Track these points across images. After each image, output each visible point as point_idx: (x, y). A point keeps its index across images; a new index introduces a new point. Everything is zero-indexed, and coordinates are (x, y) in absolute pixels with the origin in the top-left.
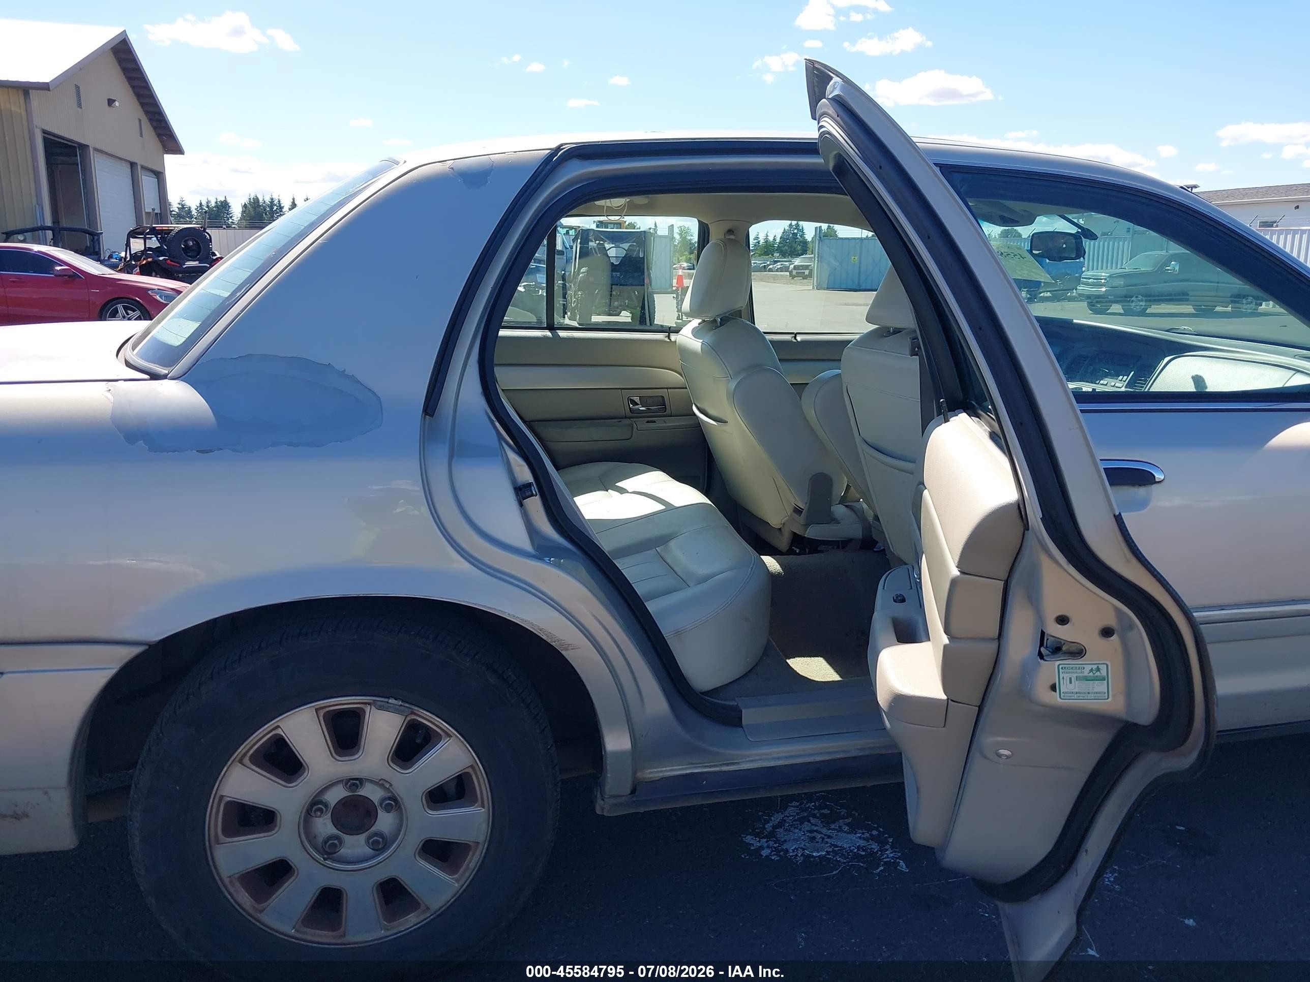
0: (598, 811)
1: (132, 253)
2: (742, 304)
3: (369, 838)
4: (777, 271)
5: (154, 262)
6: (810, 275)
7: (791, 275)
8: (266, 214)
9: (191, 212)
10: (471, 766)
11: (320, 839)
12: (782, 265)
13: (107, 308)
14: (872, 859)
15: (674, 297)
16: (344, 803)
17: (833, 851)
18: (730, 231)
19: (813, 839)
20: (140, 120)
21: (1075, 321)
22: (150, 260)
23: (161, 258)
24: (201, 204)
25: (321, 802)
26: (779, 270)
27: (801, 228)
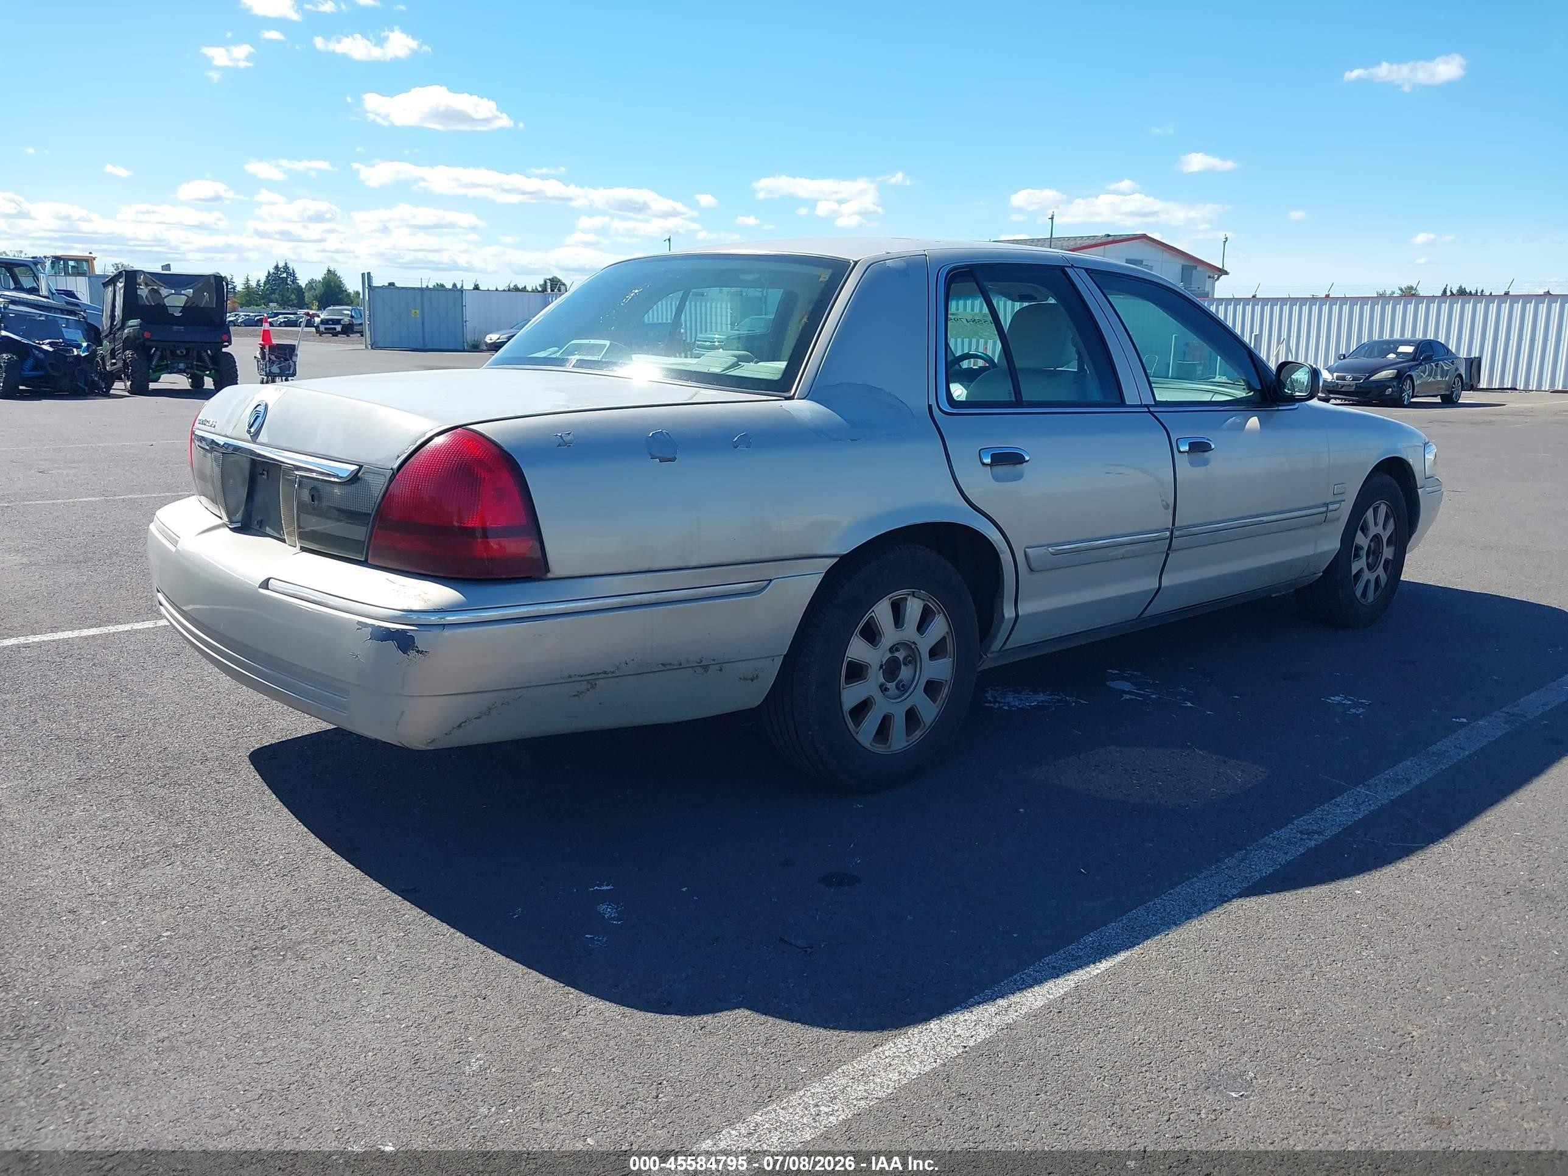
3: (897, 684)
7: (318, 331)
10: (948, 632)
14: (1064, 702)
17: (1040, 702)
27: (291, 271)
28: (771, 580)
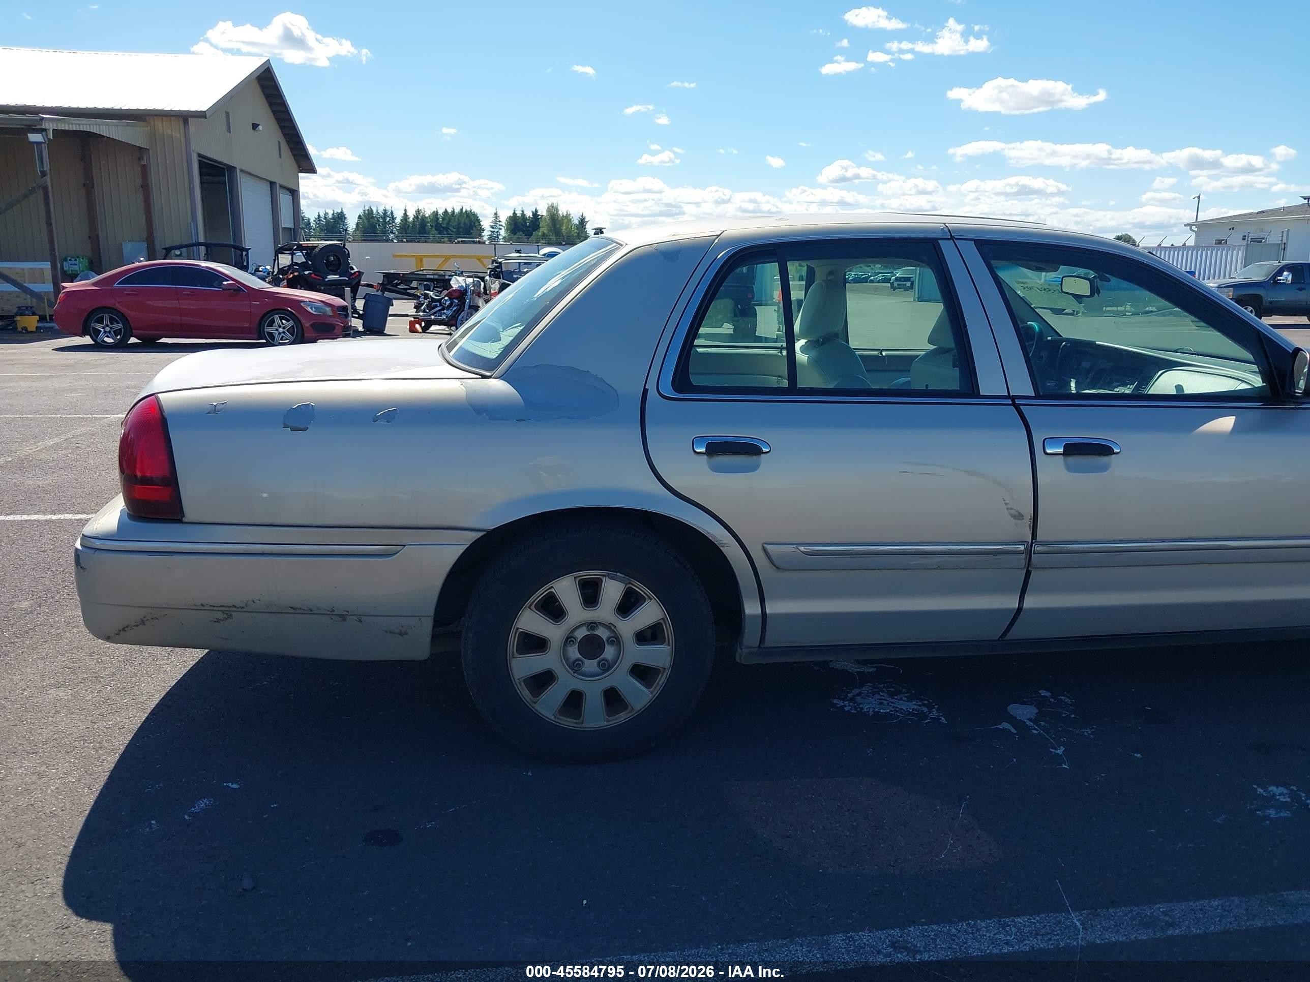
0: (738, 659)
1: (280, 267)
2: (838, 328)
3: (599, 663)
4: (878, 282)
5: (299, 276)
6: (912, 287)
7: (892, 286)
8: (379, 225)
9: (310, 224)
10: (663, 619)
11: (571, 660)
12: (883, 276)
13: (264, 320)
14: (922, 716)
15: (775, 310)
16: (586, 638)
17: (895, 710)
18: (831, 273)
19: (881, 703)
20: (279, 142)
21: (1097, 343)
22: (296, 274)
23: (306, 273)
24: (319, 216)
25: (572, 637)
26: (881, 281)
28: (405, 546)
